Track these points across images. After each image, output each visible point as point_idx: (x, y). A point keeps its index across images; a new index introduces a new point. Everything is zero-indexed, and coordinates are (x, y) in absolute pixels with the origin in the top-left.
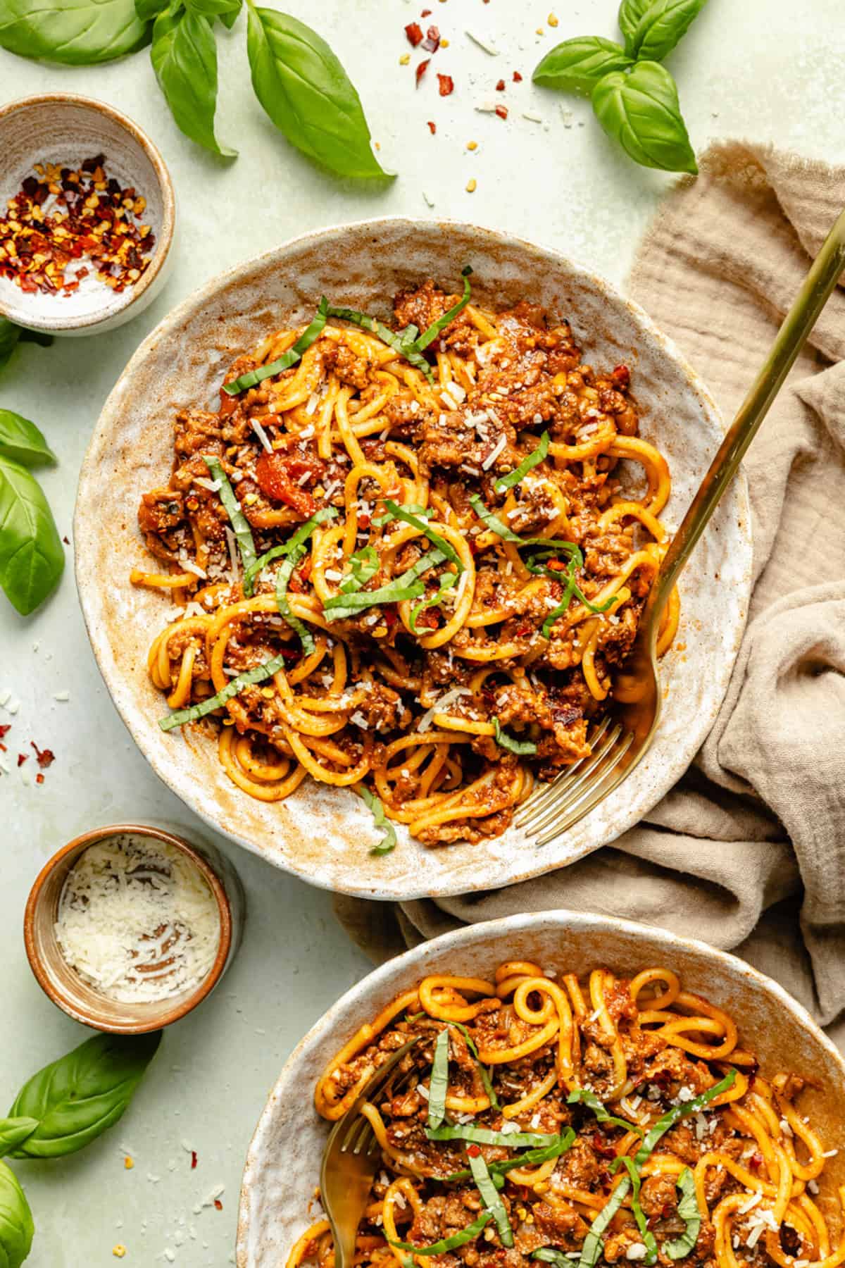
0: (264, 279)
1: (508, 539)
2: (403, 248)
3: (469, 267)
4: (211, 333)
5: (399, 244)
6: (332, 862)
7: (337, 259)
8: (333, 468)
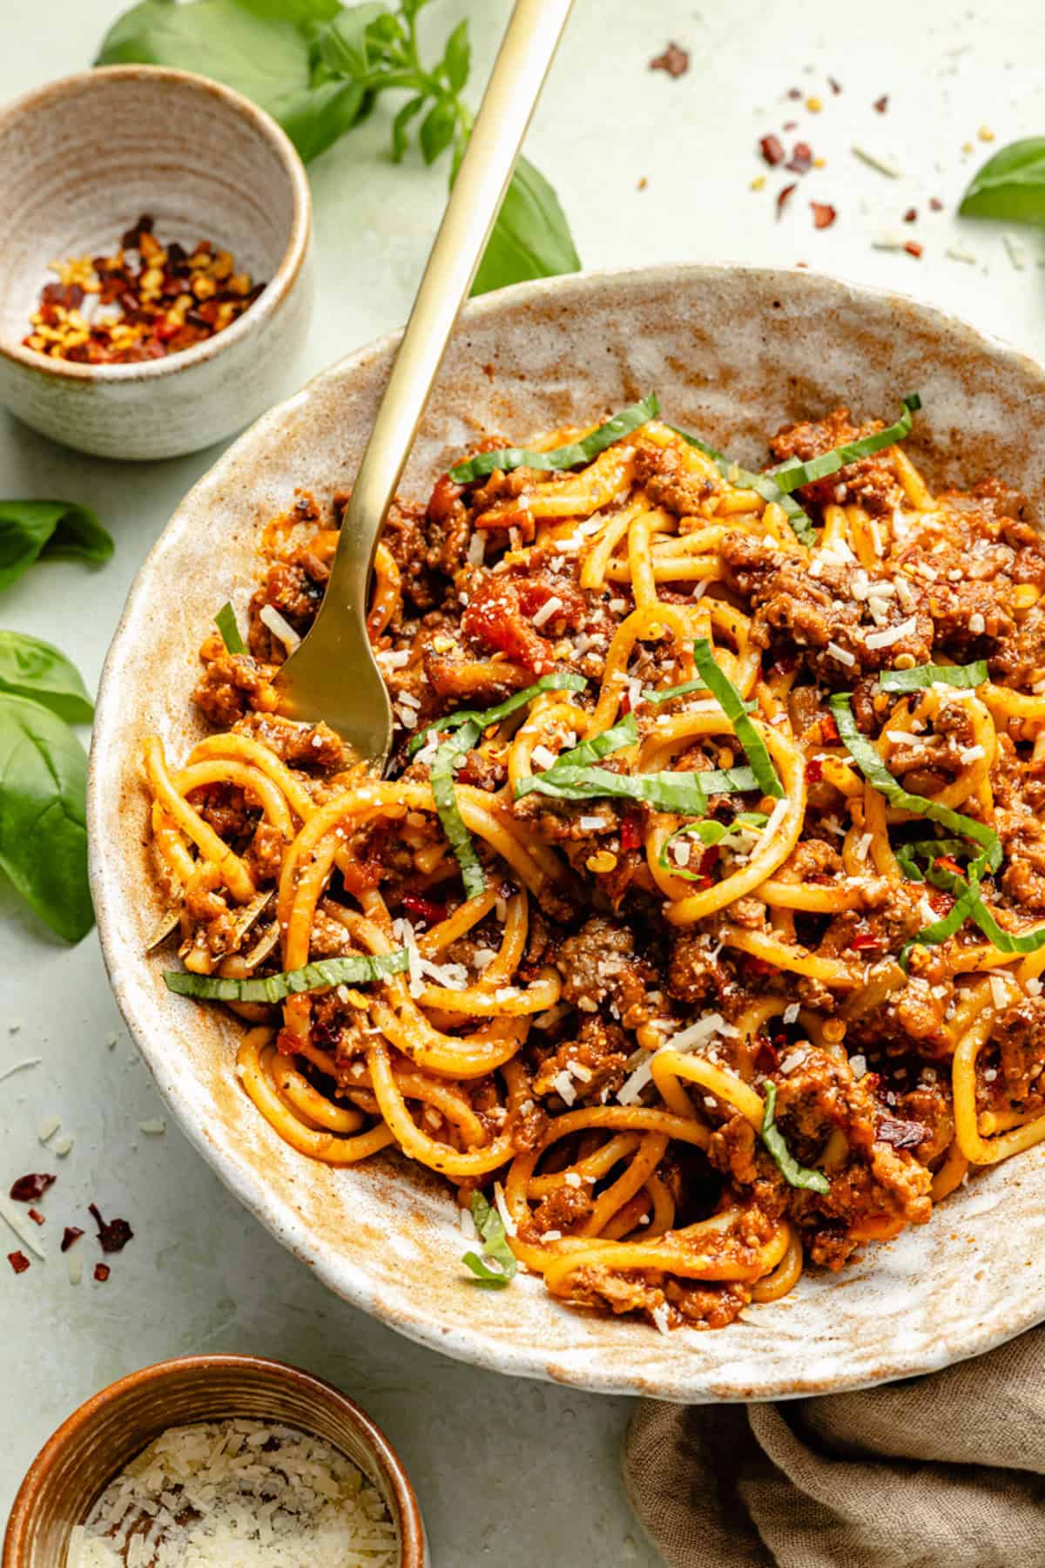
0: (579, 319)
1: (877, 783)
2: (818, 334)
3: (917, 398)
4: (466, 388)
5: (813, 323)
6: (385, 1263)
7: (706, 325)
8: (598, 616)
